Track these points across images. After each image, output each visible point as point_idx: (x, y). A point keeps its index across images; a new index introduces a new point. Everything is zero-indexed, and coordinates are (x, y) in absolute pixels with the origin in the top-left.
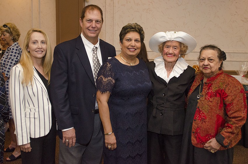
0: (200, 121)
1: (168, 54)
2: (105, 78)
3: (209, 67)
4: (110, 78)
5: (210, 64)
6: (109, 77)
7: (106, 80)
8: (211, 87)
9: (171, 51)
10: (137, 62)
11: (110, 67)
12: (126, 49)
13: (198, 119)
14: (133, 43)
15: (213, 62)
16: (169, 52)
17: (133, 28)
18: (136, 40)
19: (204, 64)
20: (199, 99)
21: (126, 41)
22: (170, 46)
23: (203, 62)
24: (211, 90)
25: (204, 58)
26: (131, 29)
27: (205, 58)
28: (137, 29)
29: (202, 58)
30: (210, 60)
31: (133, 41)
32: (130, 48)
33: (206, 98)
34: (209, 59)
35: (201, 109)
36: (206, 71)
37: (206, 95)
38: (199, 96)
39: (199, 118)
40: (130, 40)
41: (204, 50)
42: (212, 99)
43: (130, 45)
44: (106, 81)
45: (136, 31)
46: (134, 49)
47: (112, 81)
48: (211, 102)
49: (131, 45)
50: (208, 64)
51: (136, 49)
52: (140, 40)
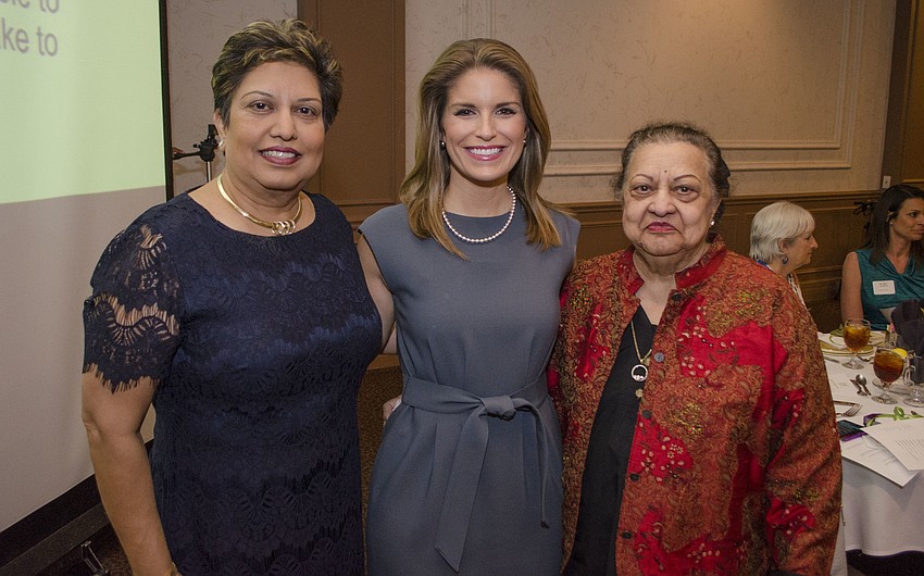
0: (659, 479)
2: (128, 311)
3: (674, 221)
4: (154, 310)
5: (681, 206)
6: (150, 305)
7: (134, 317)
8: (700, 313)
10: (307, 216)
11: (154, 247)
12: (250, 155)
13: (652, 472)
14: (284, 121)
15: (695, 199)
17: (282, 44)
18: (299, 109)
19: (652, 208)
20: (641, 385)
21: (244, 112)
23: (647, 201)
24: (703, 330)
25: (651, 179)
26: (270, 45)
27: (656, 179)
28: (302, 49)
29: (641, 180)
30: (680, 191)
31: (285, 112)
32: (268, 150)
33: (682, 367)
34: (677, 188)
35: (664, 424)
36: (661, 239)
37: (679, 351)
38: (640, 372)
39: (658, 466)
40: (265, 106)
41: (651, 145)
42: (719, 372)
43: (268, 131)
44: (132, 327)
45: (299, 58)
46: (291, 155)
47: (165, 327)
48: (719, 386)
49: (275, 132)
50: (671, 208)
51: (298, 155)
52: (317, 105)
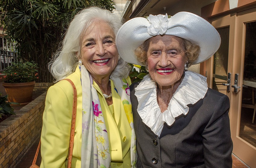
1: (159, 68)
9: (163, 60)
16: (159, 64)
22: (161, 50)
